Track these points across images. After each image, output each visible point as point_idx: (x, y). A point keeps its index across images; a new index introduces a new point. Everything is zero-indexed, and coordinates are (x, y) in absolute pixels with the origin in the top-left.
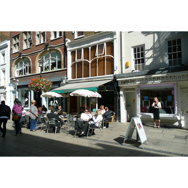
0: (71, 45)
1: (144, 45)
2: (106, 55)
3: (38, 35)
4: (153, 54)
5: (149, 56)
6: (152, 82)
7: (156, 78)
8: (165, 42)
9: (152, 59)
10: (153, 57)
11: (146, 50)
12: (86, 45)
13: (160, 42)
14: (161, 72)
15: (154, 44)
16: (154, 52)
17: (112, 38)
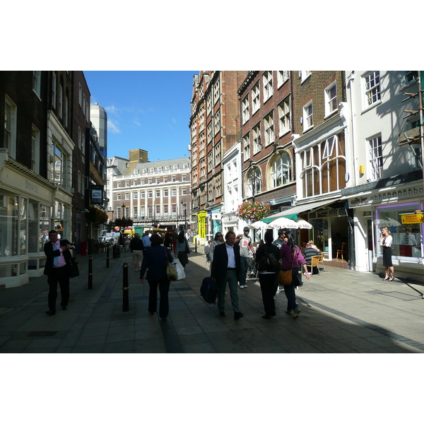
0: (300, 143)
1: (380, 133)
2: (337, 156)
3: (267, 131)
4: (392, 149)
5: (388, 154)
6: (387, 200)
7: (392, 193)
8: (407, 125)
9: (391, 158)
10: (393, 154)
11: (384, 143)
12: (315, 141)
13: (399, 127)
14: (392, 182)
15: (393, 130)
16: (393, 145)
17: (342, 127)
